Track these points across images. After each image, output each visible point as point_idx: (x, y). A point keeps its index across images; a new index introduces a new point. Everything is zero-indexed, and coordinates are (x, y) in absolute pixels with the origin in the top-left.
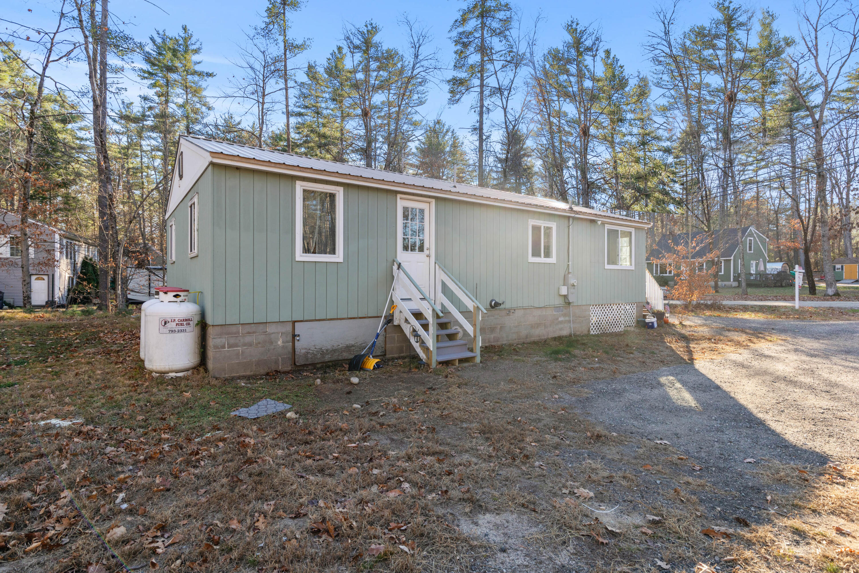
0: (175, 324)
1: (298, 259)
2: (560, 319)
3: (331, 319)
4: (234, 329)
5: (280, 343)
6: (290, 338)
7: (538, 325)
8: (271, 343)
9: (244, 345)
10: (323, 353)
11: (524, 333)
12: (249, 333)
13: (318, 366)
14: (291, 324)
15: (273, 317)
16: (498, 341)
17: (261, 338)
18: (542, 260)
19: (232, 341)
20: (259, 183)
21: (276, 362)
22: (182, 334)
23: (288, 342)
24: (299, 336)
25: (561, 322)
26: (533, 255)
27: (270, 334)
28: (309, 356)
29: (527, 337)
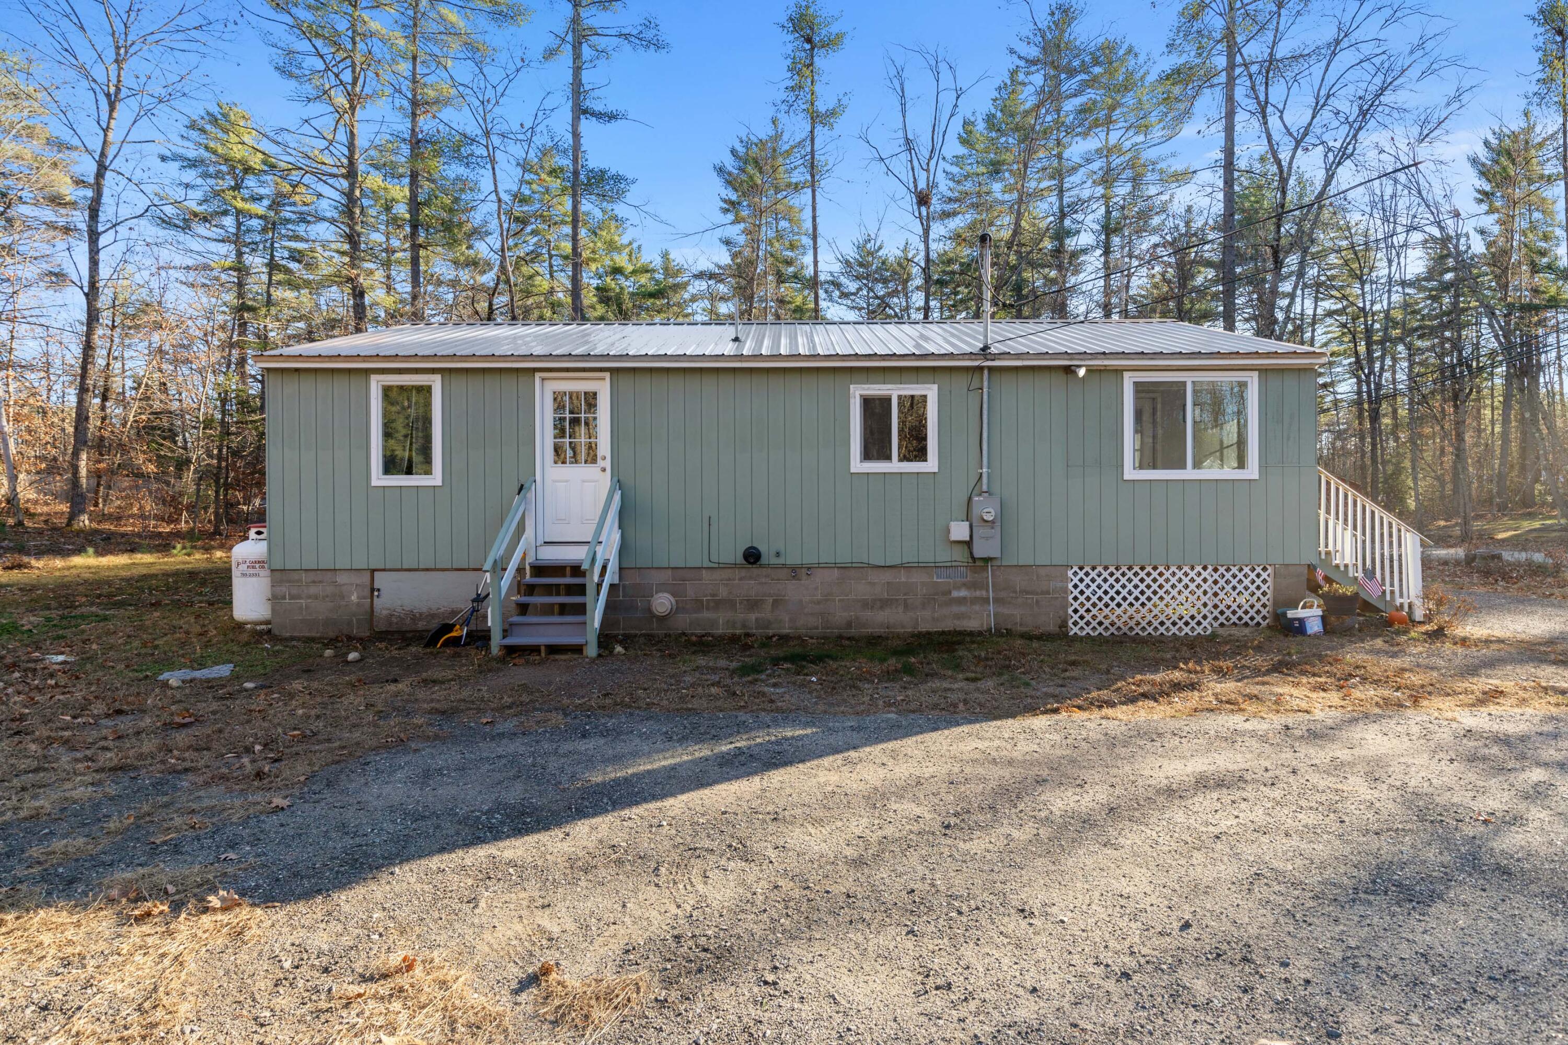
0: (245, 566)
1: (375, 482)
2: (955, 594)
3: (427, 570)
4: (295, 576)
5: (354, 598)
6: (367, 592)
7: (885, 603)
8: (342, 597)
9: (309, 597)
10: (414, 617)
11: (840, 616)
12: (314, 582)
13: (410, 635)
14: (368, 574)
15: (343, 562)
16: (767, 627)
17: (330, 590)
18: (895, 466)
19: (294, 591)
20: (324, 385)
21: (349, 623)
22: (254, 579)
23: (365, 598)
24: (379, 590)
25: (961, 601)
26: (867, 455)
27: (340, 585)
28: (394, 620)
29: (849, 625)
